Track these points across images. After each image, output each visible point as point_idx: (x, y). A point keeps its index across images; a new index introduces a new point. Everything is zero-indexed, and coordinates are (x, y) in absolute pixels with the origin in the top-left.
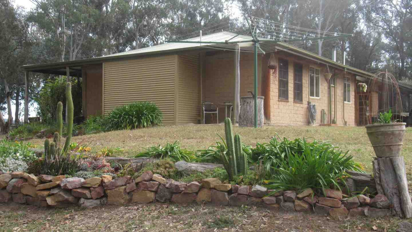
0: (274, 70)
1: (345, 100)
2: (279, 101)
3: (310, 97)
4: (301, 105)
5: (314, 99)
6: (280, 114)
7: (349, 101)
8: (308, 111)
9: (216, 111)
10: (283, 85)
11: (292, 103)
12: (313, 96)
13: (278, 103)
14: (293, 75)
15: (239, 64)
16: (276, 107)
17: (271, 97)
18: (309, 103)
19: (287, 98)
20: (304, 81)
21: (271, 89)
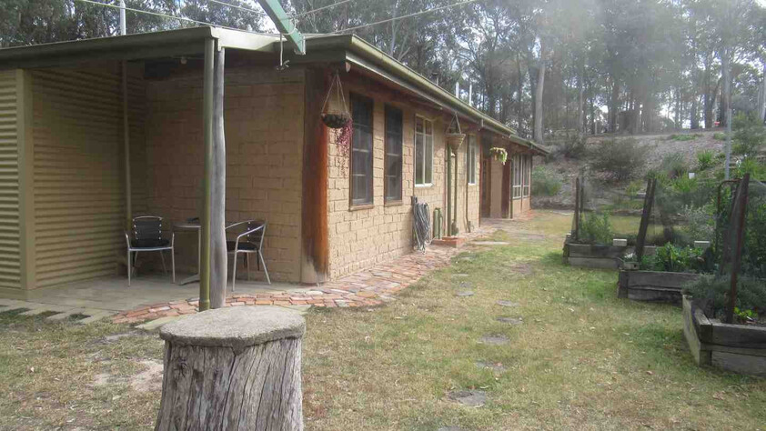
0: (339, 131)
1: (468, 181)
2: (349, 211)
3: (416, 185)
4: (400, 209)
5: (422, 189)
6: (353, 244)
7: (473, 182)
8: (412, 219)
9: (167, 243)
10: (360, 165)
11: (382, 208)
12: (421, 183)
13: (348, 216)
14: (382, 138)
15: (221, 109)
16: (342, 227)
17: (330, 204)
18: (414, 200)
19: (370, 199)
20: (405, 151)
21: (330, 182)
